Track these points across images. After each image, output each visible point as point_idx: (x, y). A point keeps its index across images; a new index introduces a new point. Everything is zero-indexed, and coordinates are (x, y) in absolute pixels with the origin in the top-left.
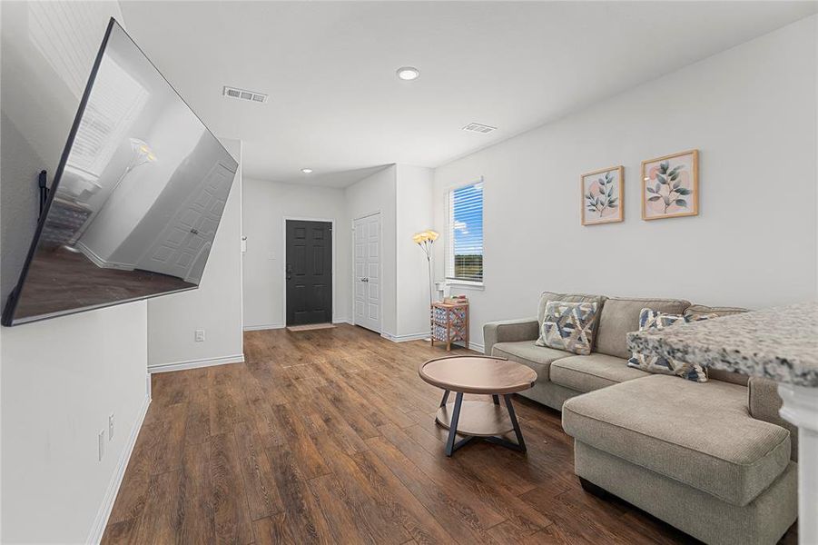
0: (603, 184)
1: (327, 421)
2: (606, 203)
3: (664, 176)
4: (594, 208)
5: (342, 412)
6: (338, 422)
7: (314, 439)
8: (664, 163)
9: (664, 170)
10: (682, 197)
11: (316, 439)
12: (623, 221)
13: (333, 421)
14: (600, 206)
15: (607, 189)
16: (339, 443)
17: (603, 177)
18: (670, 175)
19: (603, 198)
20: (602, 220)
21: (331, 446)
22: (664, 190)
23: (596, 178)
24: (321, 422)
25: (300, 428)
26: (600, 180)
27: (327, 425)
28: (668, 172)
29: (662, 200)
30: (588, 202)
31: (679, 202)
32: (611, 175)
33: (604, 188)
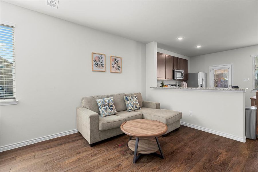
0: (100, 58)
2: (101, 65)
3: (116, 62)
8: (115, 58)
9: (115, 60)
10: (119, 68)
12: (105, 72)
14: (98, 65)
15: (101, 60)
17: (100, 56)
18: (117, 62)
19: (100, 63)
20: (99, 70)
22: (115, 65)
23: (98, 55)
26: (99, 56)
28: (116, 61)
29: (115, 68)
30: (95, 63)
31: (118, 69)
32: (102, 56)
33: (100, 59)
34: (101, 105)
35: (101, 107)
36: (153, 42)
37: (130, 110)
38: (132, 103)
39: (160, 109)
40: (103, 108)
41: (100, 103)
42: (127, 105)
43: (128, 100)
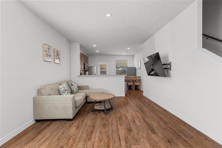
1: (134, 121)
2: (49, 56)
3: (57, 54)
4: (47, 56)
5: (129, 124)
6: (131, 120)
7: (138, 117)
8: (57, 51)
10: (59, 59)
11: (137, 117)
12: (54, 63)
13: (132, 121)
16: (132, 115)
19: (49, 54)
20: (48, 60)
21: (134, 115)
22: (57, 57)
23: (47, 47)
24: (136, 121)
25: (142, 121)
27: (134, 120)
30: (46, 53)
32: (50, 48)
33: (49, 50)
34: (64, 91)
35: (64, 92)
36: (78, 43)
37: (75, 92)
38: (75, 87)
39: (88, 89)
40: (66, 92)
41: (63, 89)
42: (72, 89)
43: (72, 85)
